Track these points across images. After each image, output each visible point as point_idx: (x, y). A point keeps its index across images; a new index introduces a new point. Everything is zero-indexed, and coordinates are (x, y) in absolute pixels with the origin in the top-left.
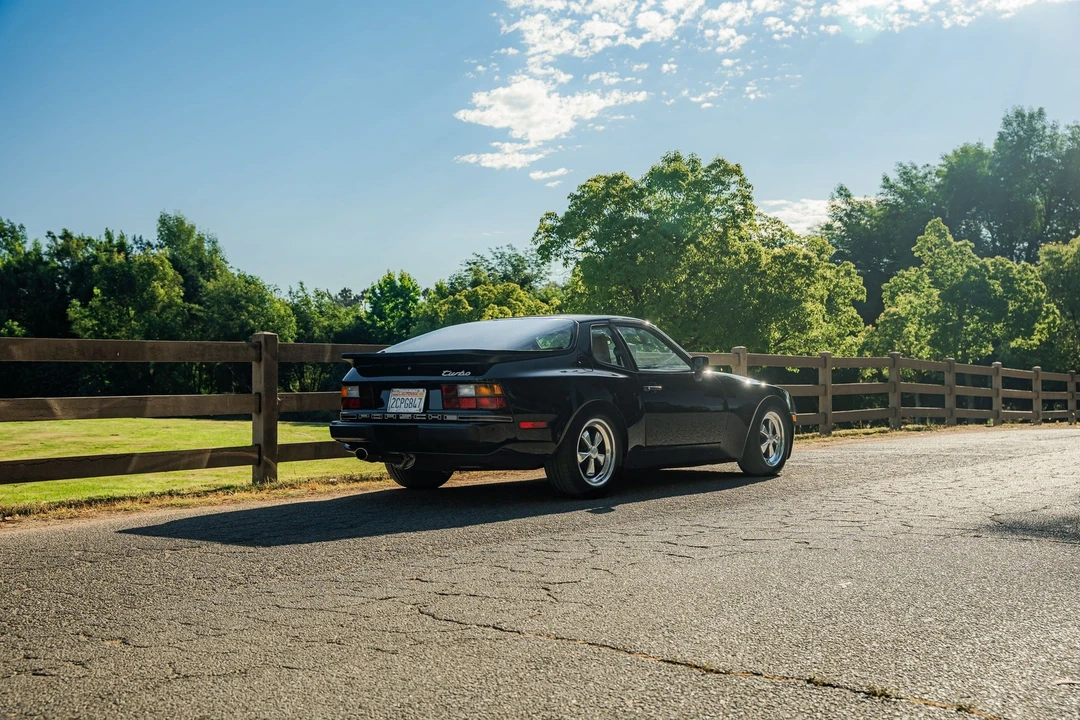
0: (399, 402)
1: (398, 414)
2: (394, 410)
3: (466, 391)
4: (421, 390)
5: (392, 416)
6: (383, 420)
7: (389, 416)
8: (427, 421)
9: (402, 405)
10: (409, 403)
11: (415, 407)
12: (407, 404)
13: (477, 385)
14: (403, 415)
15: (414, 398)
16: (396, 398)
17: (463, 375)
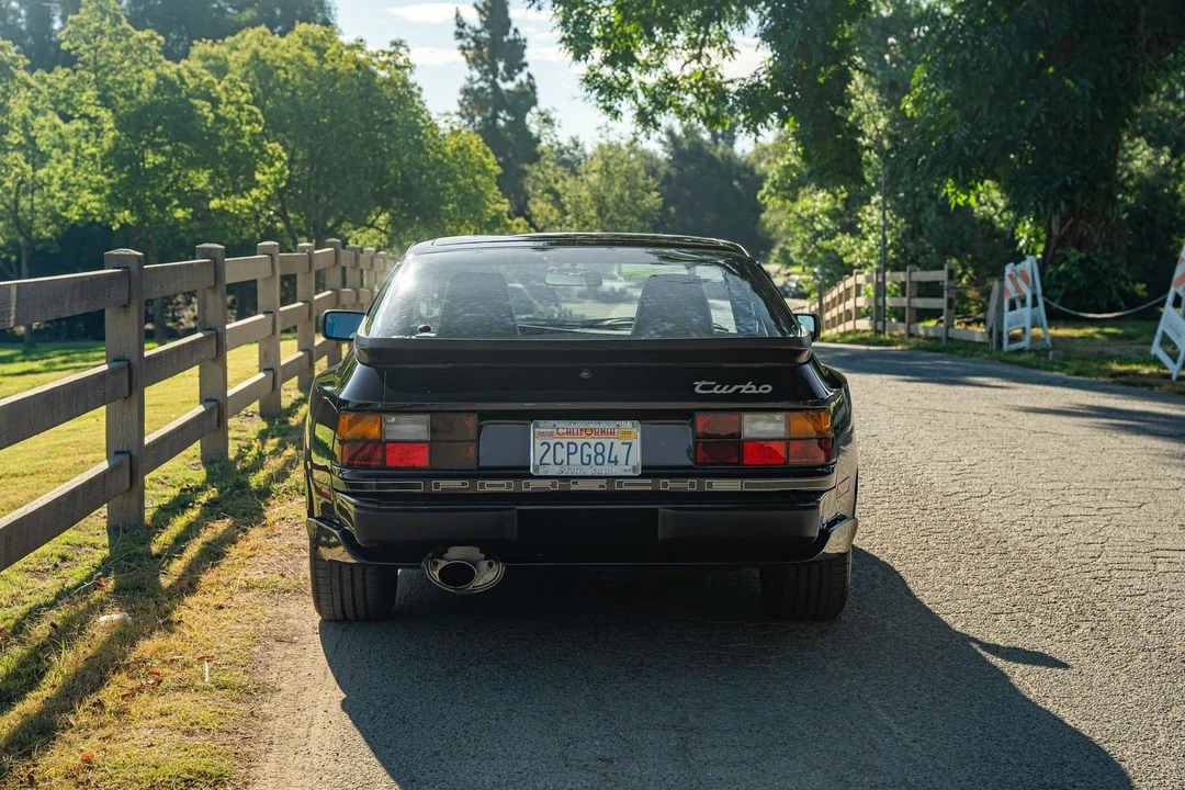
0: (562, 452)
1: (564, 480)
2: (549, 470)
3: (764, 427)
4: (628, 425)
5: (546, 484)
7: (537, 483)
9: (575, 459)
10: (593, 454)
11: (616, 462)
12: (589, 456)
13: (792, 415)
14: (580, 482)
15: (607, 443)
16: (552, 442)
17: (754, 391)
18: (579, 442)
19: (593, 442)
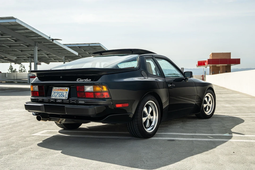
0: (56, 94)
1: (56, 100)
2: (54, 98)
3: (89, 89)
4: (67, 88)
5: (53, 100)
6: (49, 102)
7: (51, 100)
8: (69, 104)
9: (58, 95)
10: (61, 94)
11: (64, 96)
12: (60, 95)
13: (94, 86)
14: (58, 100)
15: (63, 92)
16: (55, 92)
17: (87, 81)
18: (59, 92)
19: (61, 92)
